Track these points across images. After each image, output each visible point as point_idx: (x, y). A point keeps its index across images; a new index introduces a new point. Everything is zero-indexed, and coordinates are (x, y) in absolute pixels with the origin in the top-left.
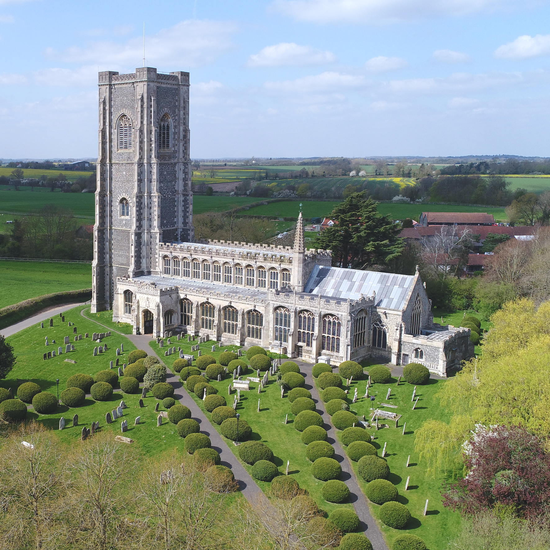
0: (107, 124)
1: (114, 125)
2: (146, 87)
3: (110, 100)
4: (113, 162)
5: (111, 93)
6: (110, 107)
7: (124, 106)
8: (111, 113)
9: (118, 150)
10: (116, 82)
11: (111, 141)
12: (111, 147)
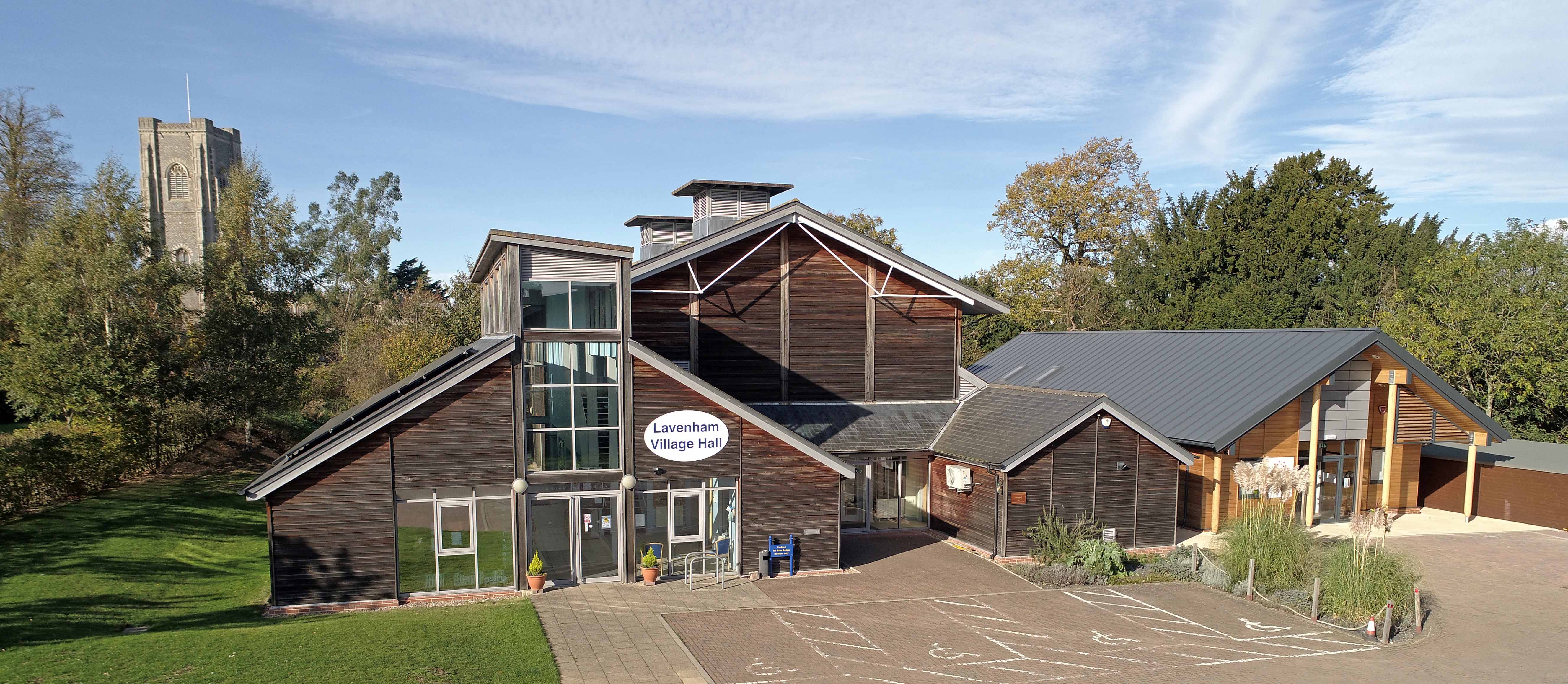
0: (155, 171)
1: (163, 174)
2: (205, 137)
3: (157, 147)
4: (165, 211)
5: (156, 140)
6: (158, 154)
7: (175, 155)
8: (158, 162)
9: (169, 199)
10: (163, 130)
11: (160, 189)
12: (161, 196)
